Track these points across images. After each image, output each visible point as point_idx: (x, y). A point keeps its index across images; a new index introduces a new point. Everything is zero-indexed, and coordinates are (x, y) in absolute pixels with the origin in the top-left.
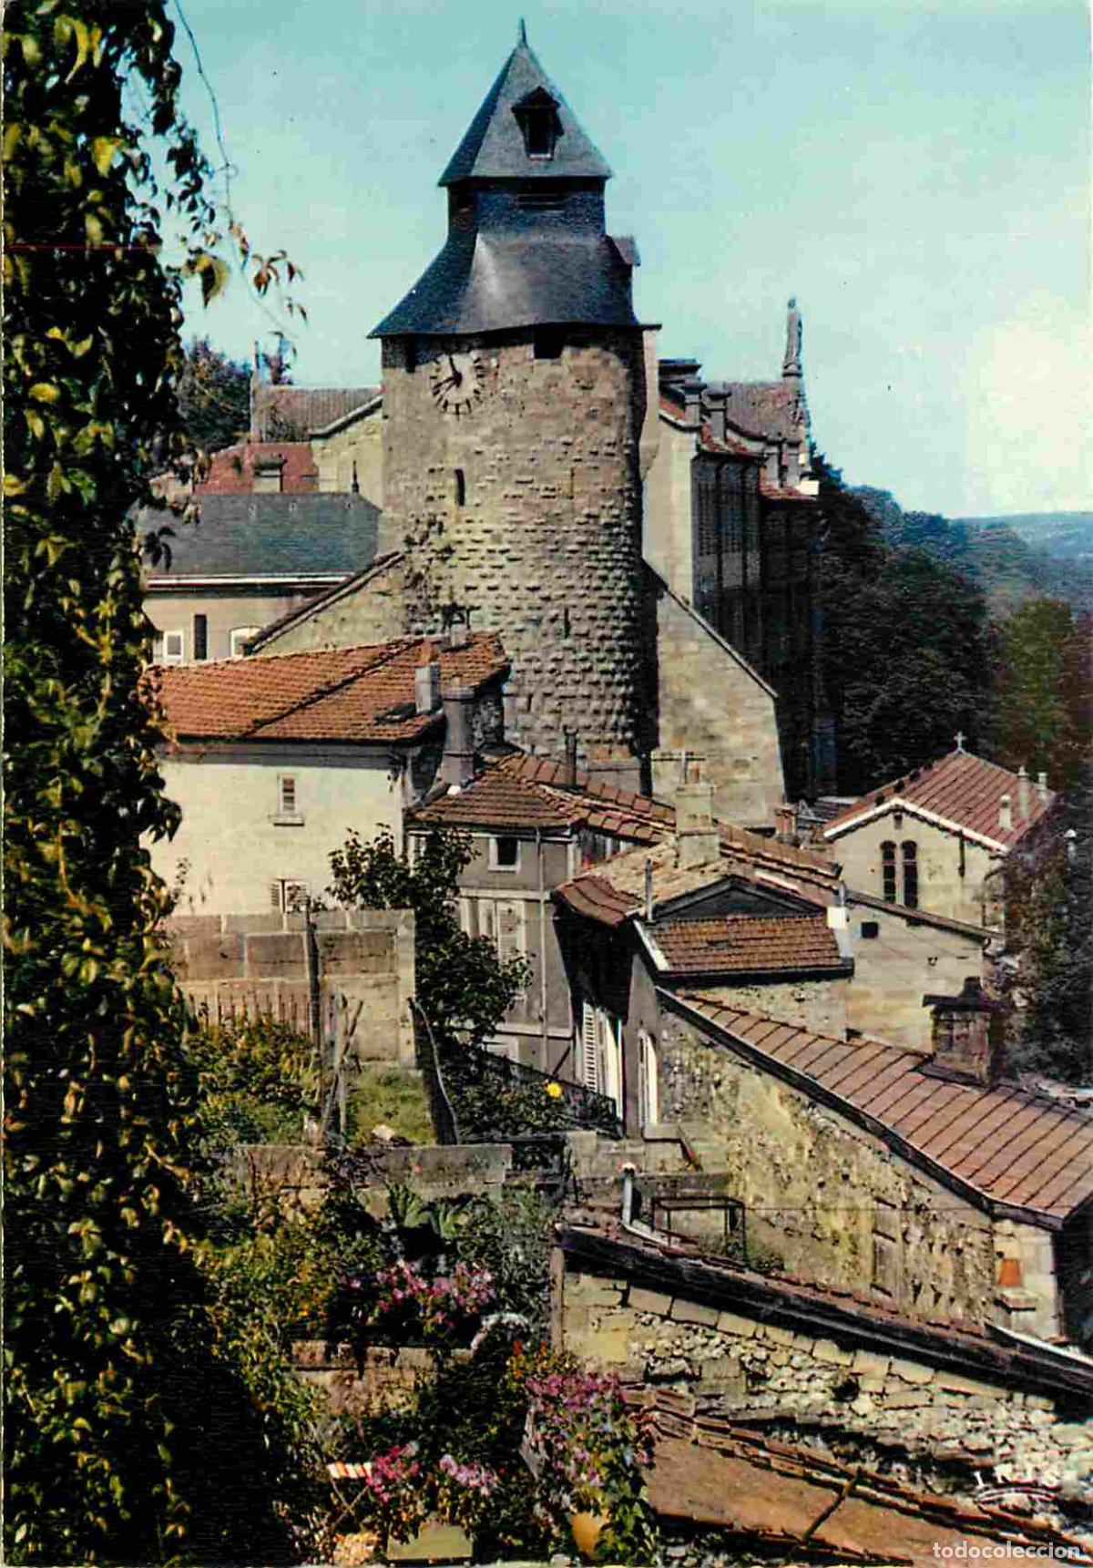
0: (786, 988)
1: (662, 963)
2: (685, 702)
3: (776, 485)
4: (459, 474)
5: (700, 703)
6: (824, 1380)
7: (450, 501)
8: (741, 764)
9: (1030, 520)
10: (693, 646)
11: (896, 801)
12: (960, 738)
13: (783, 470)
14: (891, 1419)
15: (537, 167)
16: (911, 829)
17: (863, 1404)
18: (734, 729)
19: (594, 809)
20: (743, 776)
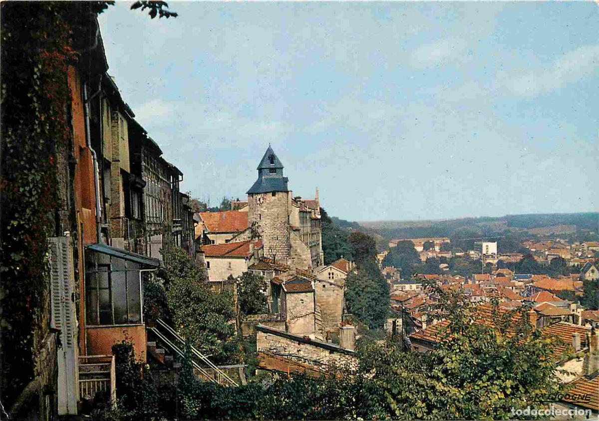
0: (304, 294)
1: (286, 290)
2: (296, 250)
3: (313, 216)
4: (260, 215)
5: (298, 251)
6: (296, 350)
7: (259, 219)
8: (305, 260)
9: (364, 223)
10: (297, 241)
11: (331, 266)
12: (342, 256)
13: (315, 213)
14: (306, 355)
15: (272, 166)
16: (333, 271)
17: (301, 352)
18: (304, 255)
19: (277, 267)
20: (305, 262)
